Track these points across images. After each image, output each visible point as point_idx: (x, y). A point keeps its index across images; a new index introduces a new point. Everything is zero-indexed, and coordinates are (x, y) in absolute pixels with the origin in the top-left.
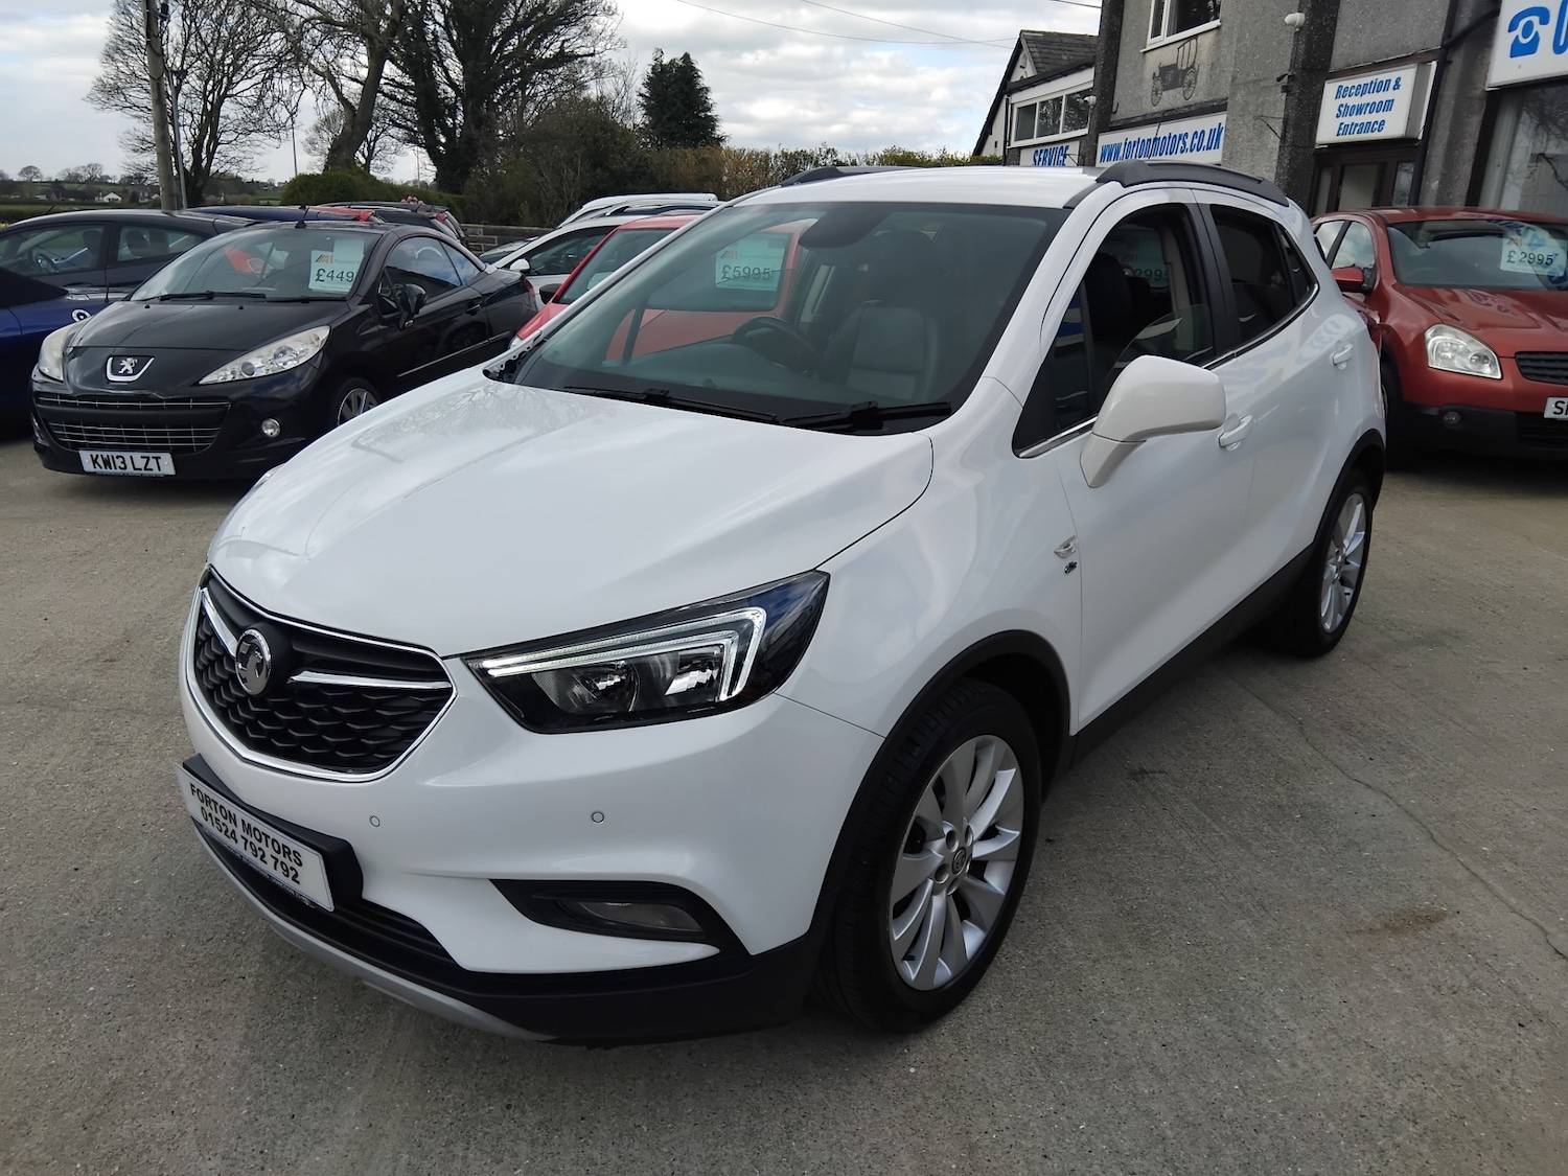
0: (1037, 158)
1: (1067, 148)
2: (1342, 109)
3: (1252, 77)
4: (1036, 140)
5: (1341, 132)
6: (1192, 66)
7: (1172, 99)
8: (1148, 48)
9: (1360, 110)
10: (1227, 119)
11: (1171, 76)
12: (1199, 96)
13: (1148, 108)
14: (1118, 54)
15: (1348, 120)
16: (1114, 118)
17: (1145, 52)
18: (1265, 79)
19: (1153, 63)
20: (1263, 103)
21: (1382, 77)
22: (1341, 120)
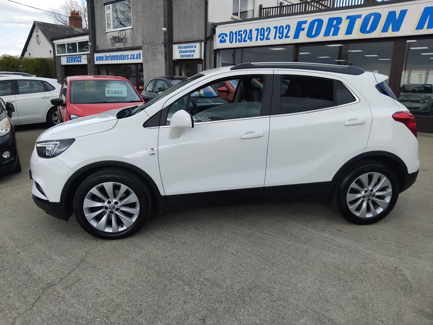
0: (69, 59)
1: (81, 57)
2: (181, 51)
3: (148, 42)
4: (67, 54)
5: (181, 57)
6: (125, 37)
7: (118, 45)
8: (107, 32)
9: (186, 52)
10: (142, 52)
11: (117, 39)
12: (129, 45)
13: (110, 47)
14: (95, 32)
15: (183, 54)
16: (97, 49)
17: (106, 33)
18: (153, 43)
19: (109, 36)
20: (154, 49)
21: (191, 45)
22: (181, 54)
